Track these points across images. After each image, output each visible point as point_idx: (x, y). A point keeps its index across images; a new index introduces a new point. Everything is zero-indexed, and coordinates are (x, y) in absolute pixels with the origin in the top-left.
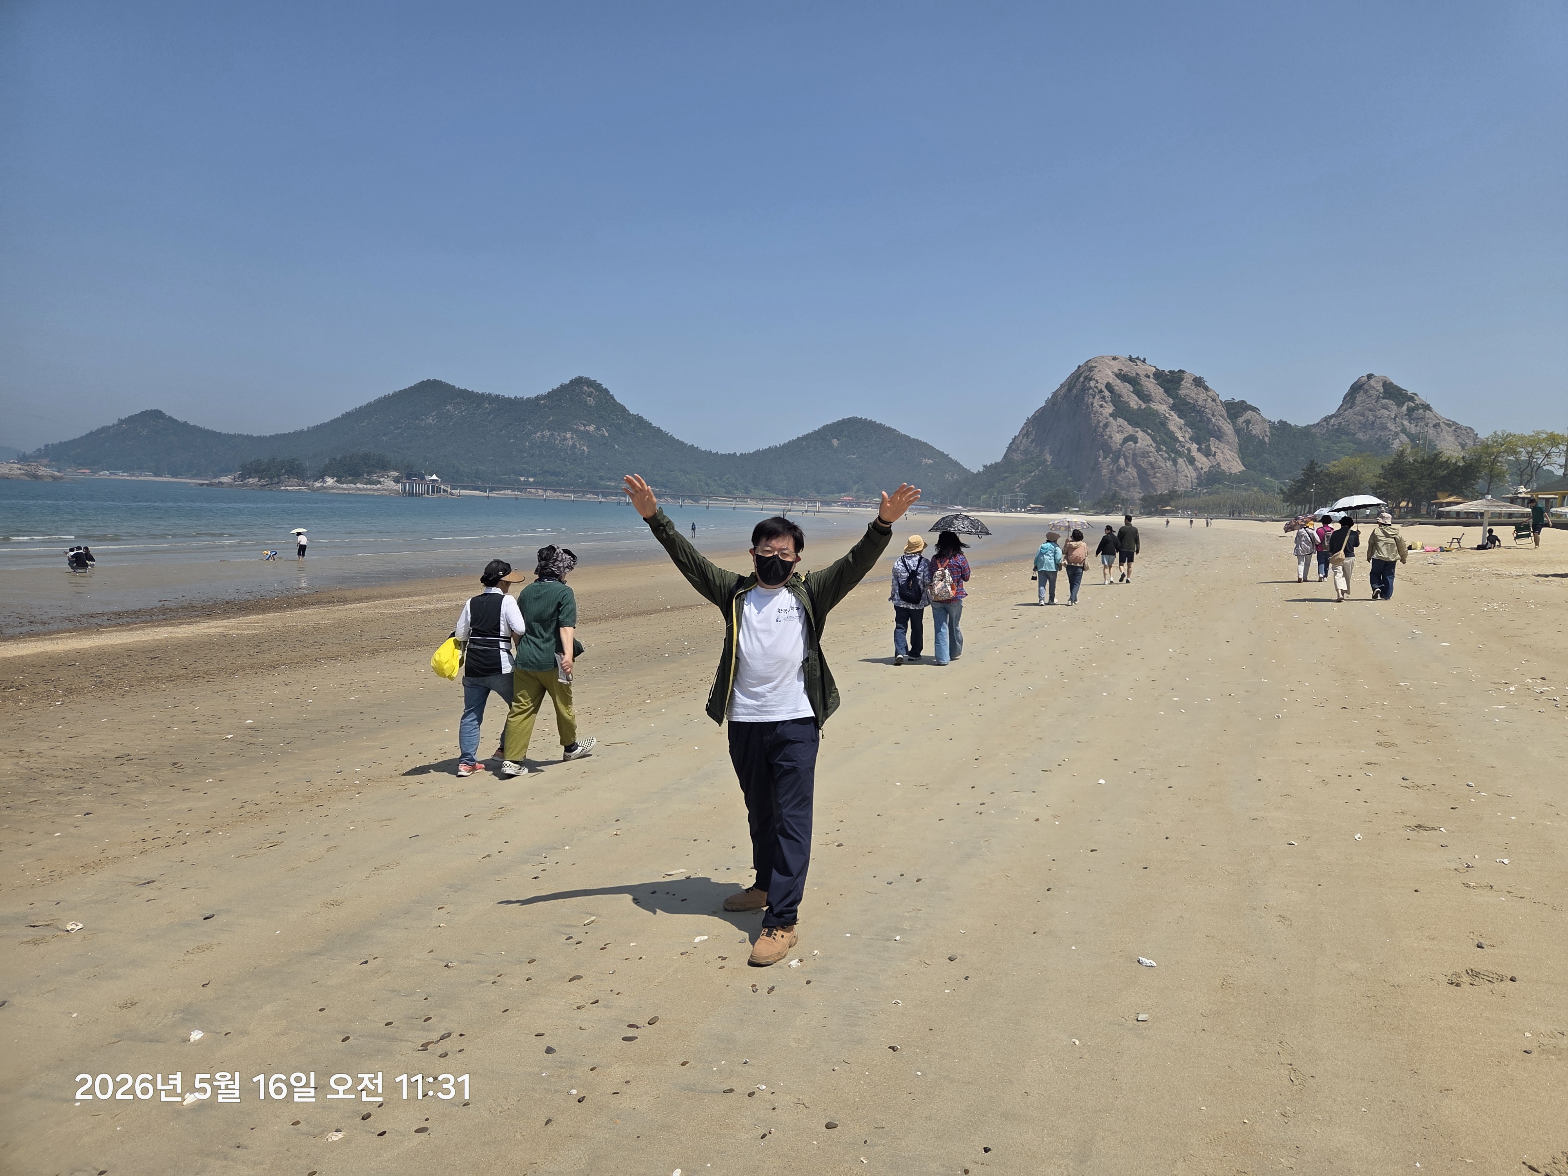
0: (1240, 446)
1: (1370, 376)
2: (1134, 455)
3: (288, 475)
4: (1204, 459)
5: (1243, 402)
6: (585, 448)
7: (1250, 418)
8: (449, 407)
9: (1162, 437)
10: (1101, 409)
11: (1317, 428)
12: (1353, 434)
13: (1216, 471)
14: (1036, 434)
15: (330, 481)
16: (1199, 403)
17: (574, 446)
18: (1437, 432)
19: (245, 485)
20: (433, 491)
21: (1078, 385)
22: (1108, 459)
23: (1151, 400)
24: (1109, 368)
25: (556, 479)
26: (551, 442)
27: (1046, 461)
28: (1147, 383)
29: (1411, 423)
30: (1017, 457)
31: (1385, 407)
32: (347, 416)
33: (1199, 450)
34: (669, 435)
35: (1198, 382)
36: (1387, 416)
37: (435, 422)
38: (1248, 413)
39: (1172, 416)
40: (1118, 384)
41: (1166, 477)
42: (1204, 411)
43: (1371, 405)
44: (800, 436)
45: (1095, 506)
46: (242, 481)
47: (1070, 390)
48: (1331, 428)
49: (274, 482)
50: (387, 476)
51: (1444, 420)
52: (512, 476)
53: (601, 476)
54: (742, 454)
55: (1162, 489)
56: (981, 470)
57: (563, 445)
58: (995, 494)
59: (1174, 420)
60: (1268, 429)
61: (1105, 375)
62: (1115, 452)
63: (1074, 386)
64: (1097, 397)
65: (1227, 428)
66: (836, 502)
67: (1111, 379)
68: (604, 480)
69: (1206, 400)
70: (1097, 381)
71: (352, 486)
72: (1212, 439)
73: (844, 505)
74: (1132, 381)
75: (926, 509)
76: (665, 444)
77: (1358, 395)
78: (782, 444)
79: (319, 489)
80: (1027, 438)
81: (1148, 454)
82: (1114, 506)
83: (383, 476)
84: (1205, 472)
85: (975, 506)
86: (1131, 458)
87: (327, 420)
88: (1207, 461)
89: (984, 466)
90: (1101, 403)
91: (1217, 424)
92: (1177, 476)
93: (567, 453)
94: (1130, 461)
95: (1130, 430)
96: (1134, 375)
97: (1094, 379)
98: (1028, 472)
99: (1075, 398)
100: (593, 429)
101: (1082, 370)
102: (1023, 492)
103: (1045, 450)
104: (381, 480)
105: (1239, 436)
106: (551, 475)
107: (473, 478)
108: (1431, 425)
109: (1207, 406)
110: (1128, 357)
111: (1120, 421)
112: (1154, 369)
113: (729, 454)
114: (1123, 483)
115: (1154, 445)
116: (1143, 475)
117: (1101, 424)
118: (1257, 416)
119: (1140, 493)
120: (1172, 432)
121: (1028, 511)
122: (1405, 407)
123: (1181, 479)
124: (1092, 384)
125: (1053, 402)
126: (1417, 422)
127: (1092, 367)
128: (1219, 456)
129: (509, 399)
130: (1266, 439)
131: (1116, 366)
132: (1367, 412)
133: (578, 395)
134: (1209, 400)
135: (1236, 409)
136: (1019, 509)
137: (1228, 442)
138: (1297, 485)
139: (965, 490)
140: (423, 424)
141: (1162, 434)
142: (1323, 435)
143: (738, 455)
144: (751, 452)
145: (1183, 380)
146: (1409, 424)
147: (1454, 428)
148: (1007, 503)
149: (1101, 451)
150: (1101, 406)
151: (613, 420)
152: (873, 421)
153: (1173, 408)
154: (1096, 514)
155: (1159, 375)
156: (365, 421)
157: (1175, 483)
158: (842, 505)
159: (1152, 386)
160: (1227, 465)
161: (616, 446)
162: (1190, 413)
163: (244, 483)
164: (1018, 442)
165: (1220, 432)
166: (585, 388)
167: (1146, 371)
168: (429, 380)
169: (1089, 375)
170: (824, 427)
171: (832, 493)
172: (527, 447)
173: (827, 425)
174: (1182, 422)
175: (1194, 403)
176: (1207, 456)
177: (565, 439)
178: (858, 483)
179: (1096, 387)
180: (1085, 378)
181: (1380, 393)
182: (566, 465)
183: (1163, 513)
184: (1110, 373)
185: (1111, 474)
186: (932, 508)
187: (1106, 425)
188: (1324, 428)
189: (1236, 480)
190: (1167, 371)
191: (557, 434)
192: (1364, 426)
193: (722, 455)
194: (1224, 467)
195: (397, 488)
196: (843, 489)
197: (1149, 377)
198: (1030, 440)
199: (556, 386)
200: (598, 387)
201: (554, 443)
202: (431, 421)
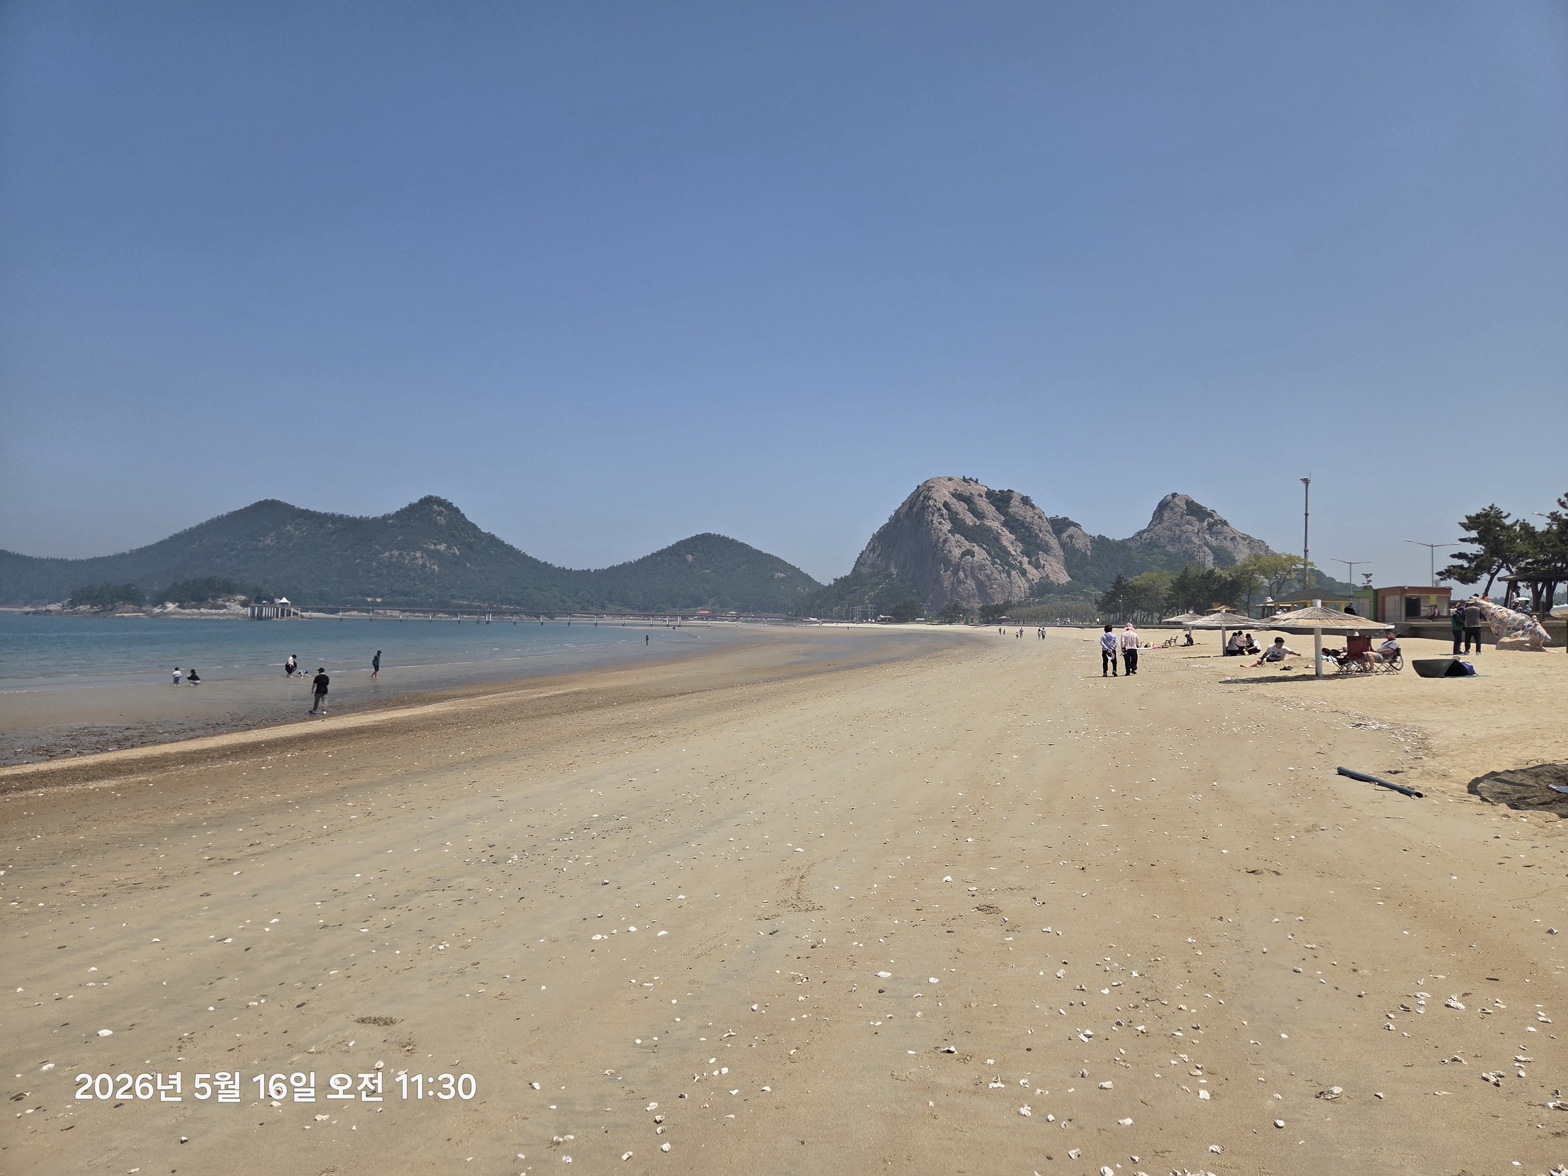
0: (1066, 559)
1: (1174, 495)
2: (972, 568)
3: (123, 601)
4: (1035, 571)
5: (1066, 518)
6: (436, 567)
7: (1072, 533)
8: (289, 528)
9: (996, 552)
10: (941, 526)
11: (1132, 542)
12: (1163, 547)
13: (1046, 582)
14: (882, 549)
15: (171, 607)
16: (1028, 520)
17: (424, 565)
18: (1234, 545)
19: (76, 612)
20: (283, 614)
21: (919, 504)
22: (949, 572)
23: (984, 517)
24: (945, 488)
25: (406, 598)
26: (400, 561)
27: (892, 574)
28: (980, 502)
29: (1212, 537)
30: (865, 570)
31: (1189, 523)
32: (175, 538)
33: (1030, 563)
34: (522, 552)
35: (1026, 501)
36: (1191, 530)
37: (274, 543)
38: (1070, 529)
39: (1004, 532)
40: (954, 503)
41: (1002, 588)
42: (1032, 527)
43: (1176, 521)
44: (654, 552)
45: (939, 616)
46: (72, 609)
47: (911, 508)
48: (1143, 541)
49: (107, 609)
50: (234, 600)
51: (1239, 534)
52: (358, 597)
53: (453, 595)
54: (596, 570)
55: (999, 600)
56: (832, 583)
57: (413, 564)
58: (847, 605)
59: (1006, 536)
60: (1089, 543)
61: (942, 495)
62: (955, 565)
63: (915, 504)
64: (936, 515)
65: (1054, 542)
66: (692, 616)
67: (948, 497)
68: (455, 598)
69: (1033, 517)
70: (935, 500)
71: (196, 611)
72: (1040, 552)
73: (701, 618)
74: (967, 500)
75: (781, 621)
76: (518, 562)
77: (1165, 512)
78: (636, 560)
79: (158, 615)
80: (874, 553)
81: (984, 567)
82: (956, 616)
83: (229, 601)
84: (1036, 583)
85: (828, 618)
86: (969, 571)
87: (152, 542)
88: (1037, 573)
89: (835, 580)
90: (940, 520)
91: (1044, 539)
92: (1012, 587)
93: (417, 572)
94: (968, 573)
95: (967, 545)
96: (968, 494)
97: (932, 498)
98: (876, 584)
99: (916, 516)
100: (444, 548)
101: (921, 489)
102: (872, 604)
103: (891, 564)
104: (227, 604)
105: (1064, 550)
106: (400, 595)
107: (317, 600)
108: (1228, 538)
109: (1034, 523)
110: (962, 478)
111: (958, 536)
112: (986, 489)
113: (583, 570)
114: (963, 594)
115: (989, 559)
116: (980, 585)
117: (941, 540)
118: (1079, 531)
119: (979, 603)
120: (1005, 546)
121: (877, 622)
122: (1206, 523)
123: (1016, 590)
124: (931, 502)
125: (896, 519)
126: (1217, 536)
127: (930, 487)
128: (1048, 568)
129: (354, 519)
130: (1088, 552)
131: (952, 486)
132: (1173, 527)
133: (428, 514)
134: (1036, 517)
135: (1060, 525)
136: (870, 620)
137: (1055, 555)
138: (1109, 596)
139: (818, 602)
140: (261, 545)
141: (996, 549)
142: (1138, 548)
143: (592, 571)
144: (606, 568)
145: (1012, 499)
146: (1210, 538)
147: (1248, 541)
148: (859, 614)
149: (942, 564)
150: (940, 523)
151: (464, 538)
152: (726, 536)
153: (1004, 524)
154: (940, 623)
155: (990, 494)
156: (196, 543)
157: (1010, 593)
158: (699, 619)
159: (984, 504)
160: (1055, 577)
161: (468, 565)
162: (1020, 529)
163: (75, 611)
164: (865, 556)
165: (1048, 546)
166: (435, 507)
167: (979, 491)
168: (267, 500)
169: (928, 494)
170: (678, 543)
171: (688, 607)
172: (374, 567)
173: (681, 541)
174: (1013, 537)
175: (1023, 520)
176: (1037, 568)
177: (415, 558)
178: (713, 596)
179: (935, 506)
180: (925, 497)
181: (1184, 510)
182: (416, 585)
183: (1000, 622)
184: (947, 492)
185: (952, 586)
186: (786, 620)
187: (945, 541)
188: (1138, 541)
189: (1063, 590)
190: (997, 490)
191: (406, 553)
192: (1173, 540)
193: (576, 571)
194: (1053, 578)
195: (244, 613)
196: (699, 603)
197: (981, 496)
198: (876, 554)
199: (405, 505)
200: (448, 506)
201: (403, 563)
202: (269, 542)
